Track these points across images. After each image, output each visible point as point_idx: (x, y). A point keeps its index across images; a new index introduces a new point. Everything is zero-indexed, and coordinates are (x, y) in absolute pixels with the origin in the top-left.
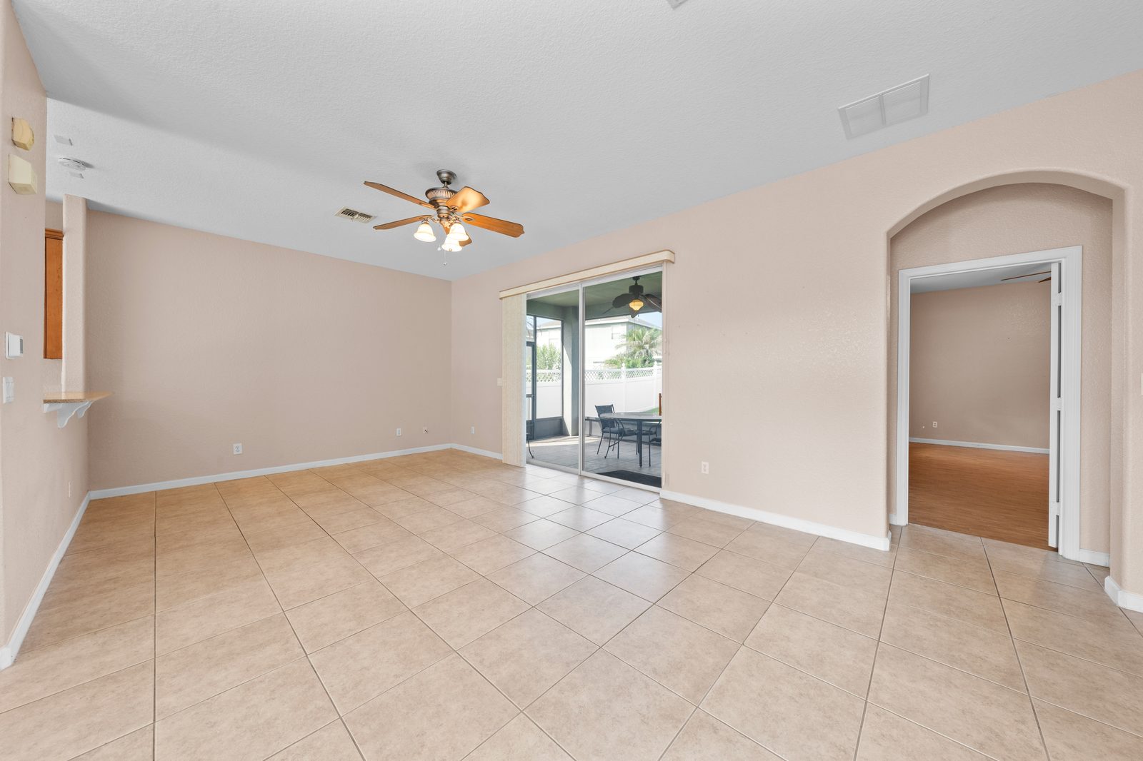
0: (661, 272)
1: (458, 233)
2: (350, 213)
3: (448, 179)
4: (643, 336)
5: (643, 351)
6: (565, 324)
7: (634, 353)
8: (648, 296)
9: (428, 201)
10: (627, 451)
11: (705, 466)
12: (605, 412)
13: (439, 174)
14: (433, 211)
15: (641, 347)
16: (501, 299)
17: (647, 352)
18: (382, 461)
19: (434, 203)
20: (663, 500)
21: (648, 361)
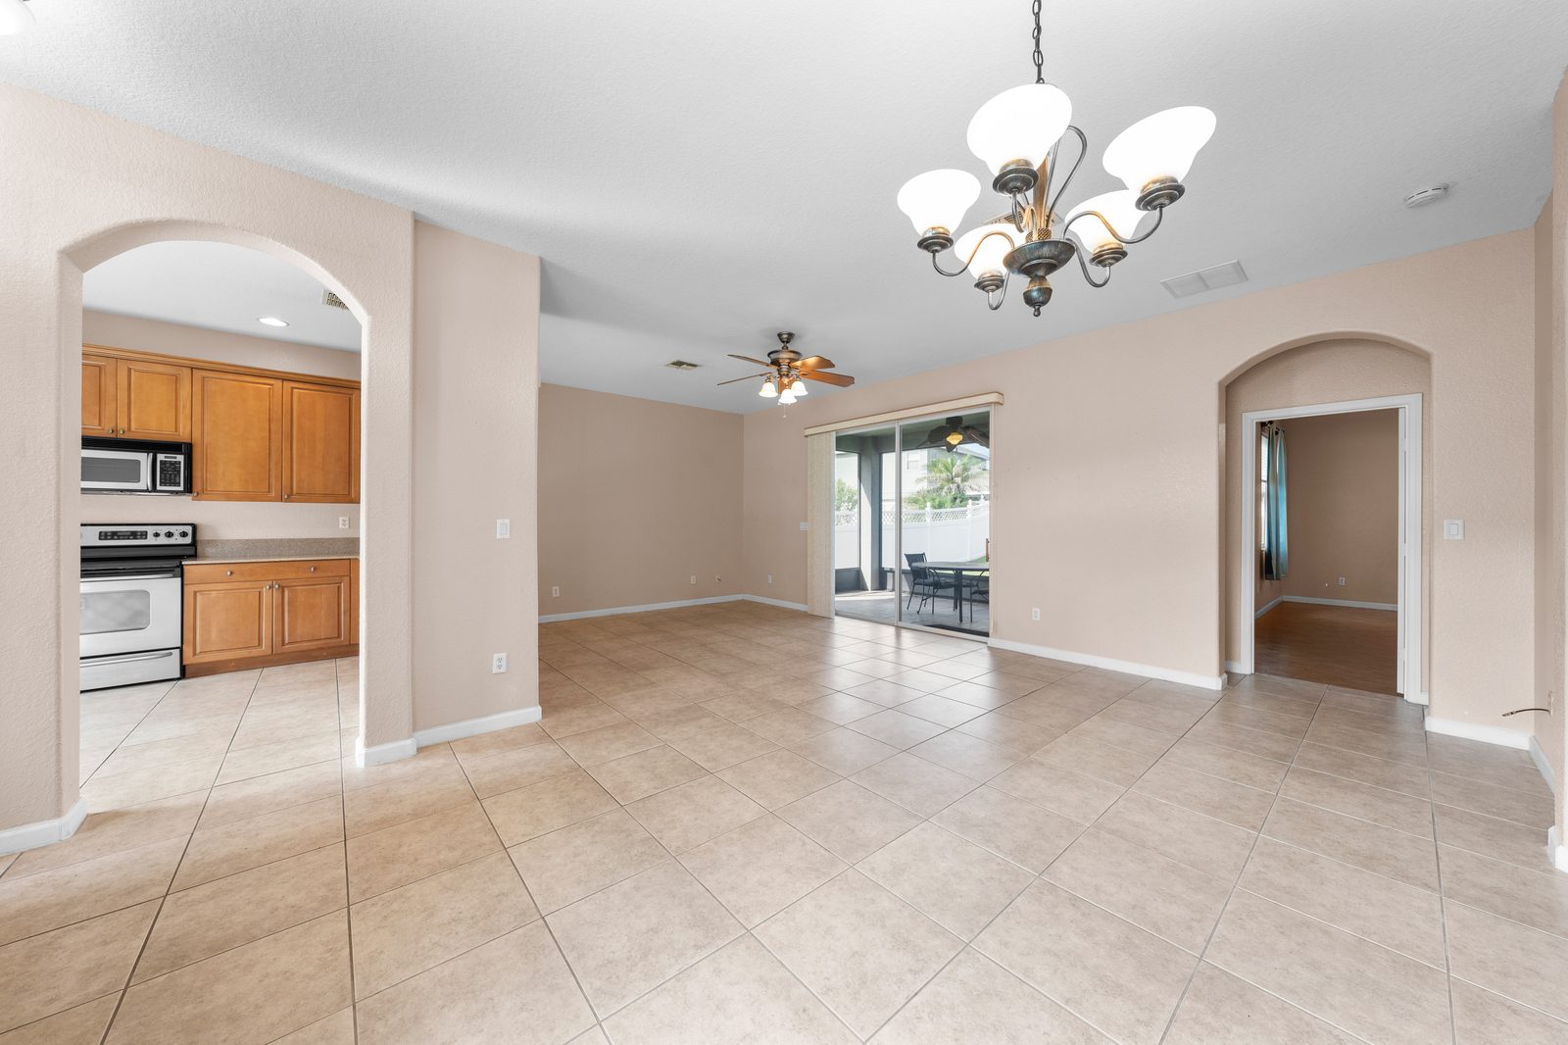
0: (988, 413)
1: (798, 389)
2: (679, 364)
3: (786, 338)
4: (953, 466)
5: (953, 487)
6: (863, 458)
7: (941, 488)
8: (967, 428)
9: (769, 361)
10: (944, 608)
11: (1036, 612)
12: (916, 561)
13: (780, 335)
14: (774, 369)
15: (951, 480)
16: (806, 436)
17: (958, 487)
18: (680, 610)
19: (776, 363)
20: (990, 648)
21: (960, 499)
